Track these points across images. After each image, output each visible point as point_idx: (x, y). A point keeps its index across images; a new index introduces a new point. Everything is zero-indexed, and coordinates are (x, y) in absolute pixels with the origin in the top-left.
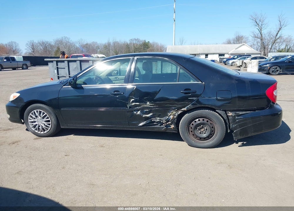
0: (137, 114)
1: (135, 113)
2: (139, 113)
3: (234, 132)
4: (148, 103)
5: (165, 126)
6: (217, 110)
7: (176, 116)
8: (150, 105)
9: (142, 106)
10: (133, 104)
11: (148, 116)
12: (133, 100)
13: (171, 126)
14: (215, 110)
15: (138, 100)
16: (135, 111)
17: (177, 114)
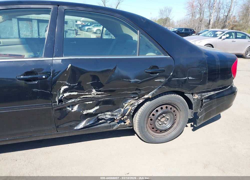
0: (73, 111)
1: (70, 109)
2: (76, 108)
3: (200, 117)
4: (94, 91)
5: (117, 123)
6: (186, 93)
7: (136, 106)
8: (97, 94)
9: (81, 97)
10: (66, 95)
11: (91, 111)
12: (66, 87)
13: (126, 121)
14: (184, 93)
15: (76, 87)
16: (69, 107)
17: (136, 104)
